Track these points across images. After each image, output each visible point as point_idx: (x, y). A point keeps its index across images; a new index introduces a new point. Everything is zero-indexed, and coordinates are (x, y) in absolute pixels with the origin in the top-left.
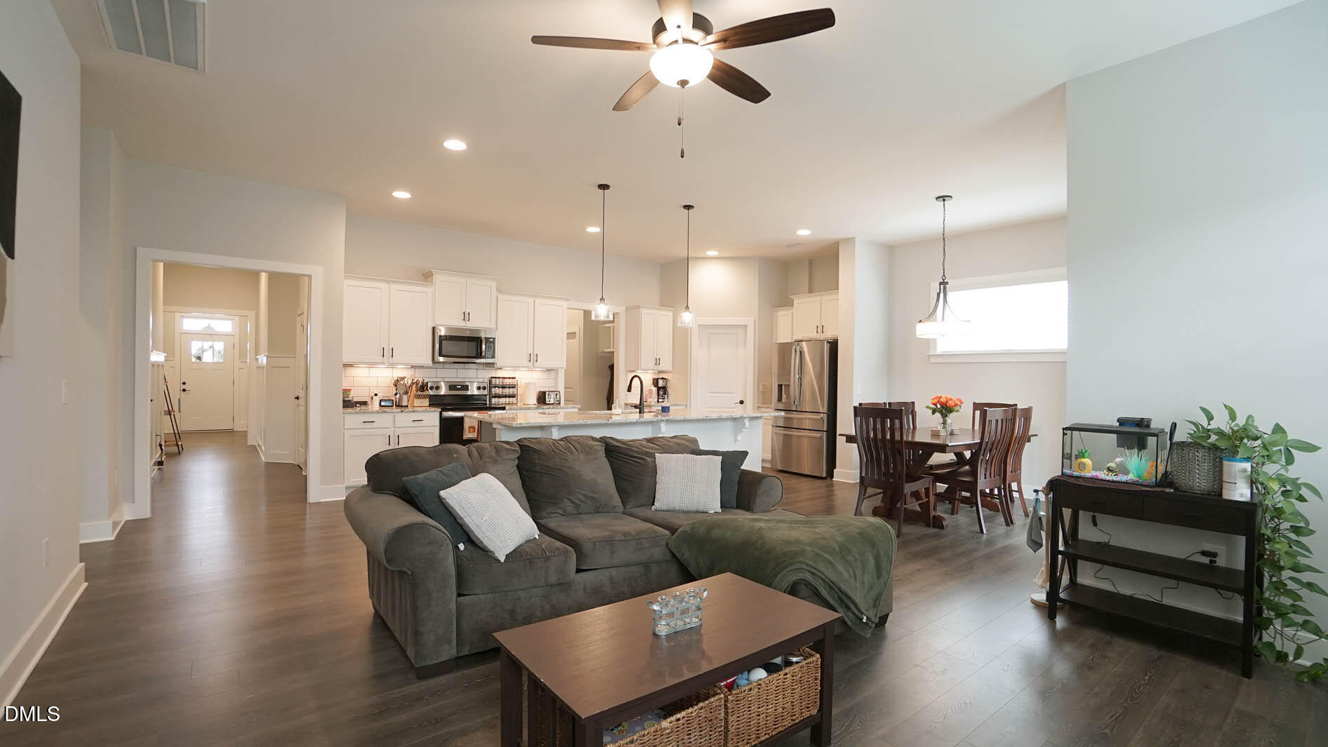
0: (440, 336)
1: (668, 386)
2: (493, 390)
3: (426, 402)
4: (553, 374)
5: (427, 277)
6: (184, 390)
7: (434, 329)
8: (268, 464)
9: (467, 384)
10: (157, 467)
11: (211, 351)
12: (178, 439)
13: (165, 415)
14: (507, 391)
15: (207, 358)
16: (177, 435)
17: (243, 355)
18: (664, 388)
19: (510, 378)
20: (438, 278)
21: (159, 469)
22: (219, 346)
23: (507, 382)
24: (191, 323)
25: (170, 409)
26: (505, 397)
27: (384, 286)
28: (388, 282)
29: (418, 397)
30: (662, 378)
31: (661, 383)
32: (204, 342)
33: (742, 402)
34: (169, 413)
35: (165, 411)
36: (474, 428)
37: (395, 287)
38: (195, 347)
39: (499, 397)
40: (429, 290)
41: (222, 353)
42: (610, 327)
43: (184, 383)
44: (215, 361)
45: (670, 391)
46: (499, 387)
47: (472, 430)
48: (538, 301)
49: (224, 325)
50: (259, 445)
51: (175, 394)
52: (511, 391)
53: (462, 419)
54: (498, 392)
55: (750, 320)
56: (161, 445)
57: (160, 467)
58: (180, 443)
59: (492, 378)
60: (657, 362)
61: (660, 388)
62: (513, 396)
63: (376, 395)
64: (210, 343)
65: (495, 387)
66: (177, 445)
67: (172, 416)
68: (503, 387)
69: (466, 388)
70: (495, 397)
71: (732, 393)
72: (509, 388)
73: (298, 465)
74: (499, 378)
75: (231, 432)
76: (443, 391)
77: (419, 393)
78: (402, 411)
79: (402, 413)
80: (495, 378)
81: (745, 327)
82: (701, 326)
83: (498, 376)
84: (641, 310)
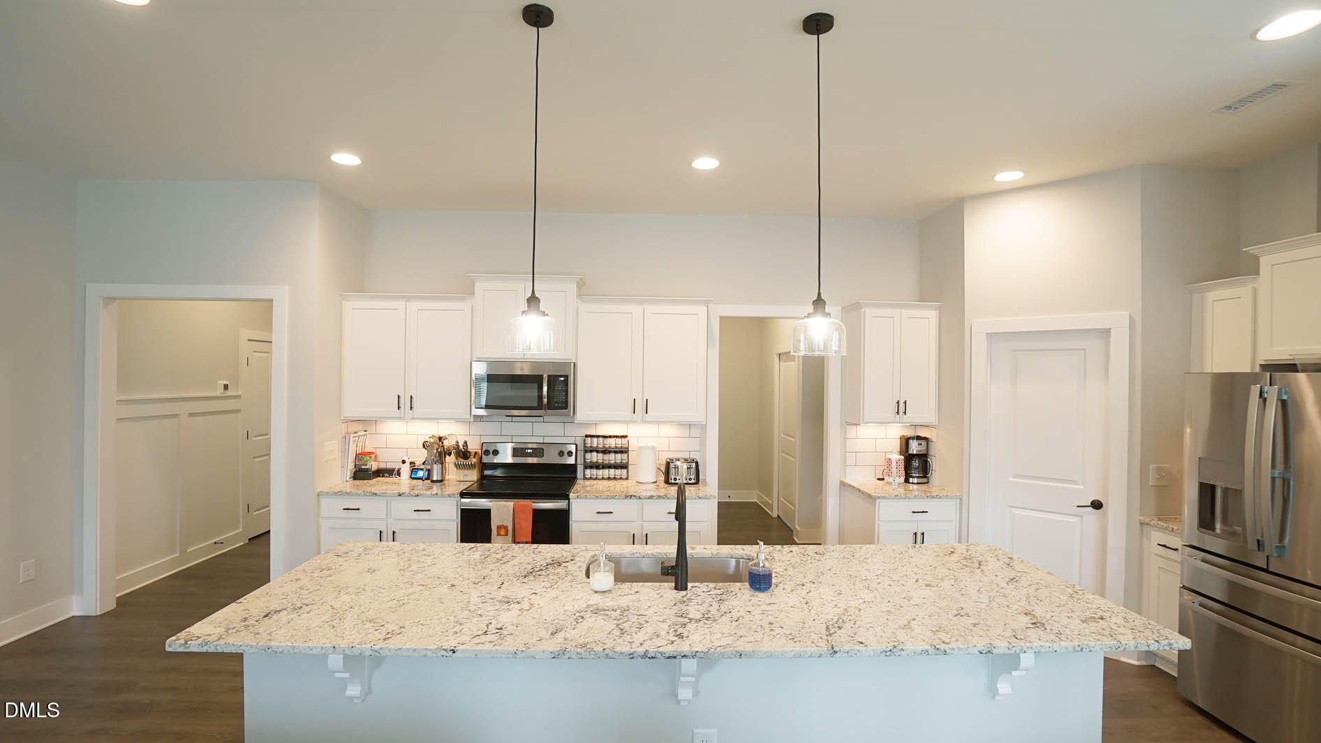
1: (931, 452)
2: (588, 456)
4: (695, 432)
5: (465, 287)
14: (612, 458)
18: (924, 458)
19: (617, 437)
20: (479, 286)
23: (612, 443)
26: (610, 467)
27: (401, 304)
29: (459, 467)
30: (919, 438)
31: (914, 448)
33: (1097, 507)
36: (506, 528)
39: (598, 467)
40: (465, 306)
45: (935, 463)
46: (598, 452)
47: (503, 532)
48: (650, 309)
52: (618, 458)
53: (487, 512)
54: (595, 460)
55: (1118, 320)
59: (587, 436)
60: (901, 408)
61: (913, 455)
62: (624, 466)
63: (404, 462)
65: (591, 451)
68: (606, 452)
69: (539, 452)
70: (591, 467)
71: (1074, 482)
72: (616, 452)
74: (598, 437)
77: (464, 460)
78: (400, 495)
79: (400, 498)
80: (592, 436)
81: (1105, 333)
82: (991, 336)
83: (597, 434)
84: (863, 310)
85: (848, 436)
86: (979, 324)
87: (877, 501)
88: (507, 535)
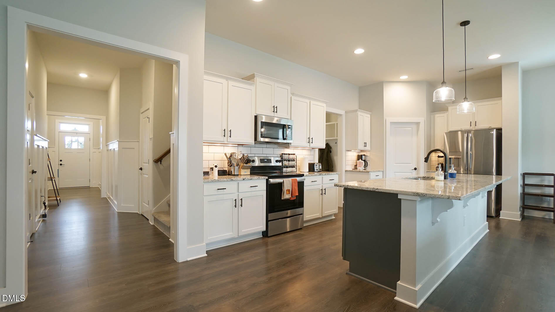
0: (262, 122)
2: (284, 162)
3: (248, 172)
4: (314, 152)
5: (250, 78)
6: (61, 165)
7: (256, 117)
8: (121, 215)
9: (270, 158)
10: (41, 219)
11: (77, 143)
12: (57, 195)
13: (48, 180)
14: (291, 163)
15: (75, 146)
16: (56, 192)
17: (96, 144)
19: (292, 154)
20: (258, 80)
21: (43, 220)
22: (82, 139)
23: (291, 156)
24: (64, 127)
25: (52, 176)
26: (290, 167)
27: (224, 81)
28: (227, 79)
29: (244, 168)
30: (364, 155)
31: (363, 158)
32: (73, 137)
33: (415, 169)
34: (51, 179)
35: (48, 178)
36: (289, 190)
37: (231, 83)
38: (68, 139)
39: (287, 167)
40: (253, 88)
41: (83, 143)
42: (334, 124)
43: (61, 161)
44: (79, 147)
45: (369, 163)
46: (287, 161)
47: (288, 193)
49: (85, 128)
50: (109, 198)
51: (55, 166)
52: (293, 163)
54: (286, 164)
55: (422, 120)
56: (44, 203)
57: (44, 219)
58: (58, 198)
59: (282, 154)
60: (365, 145)
62: (293, 167)
63: (216, 166)
64: (76, 138)
65: (284, 160)
66: (57, 200)
67: (54, 181)
68: (289, 161)
69: (269, 161)
70: (285, 167)
71: (410, 163)
72: (291, 161)
73: (142, 214)
74: (286, 154)
75: (89, 187)
76: (257, 163)
77: (245, 165)
78: (244, 180)
79: (244, 181)
80: (285, 154)
81: (418, 124)
82: (392, 123)
83: (284, 153)
84: (357, 112)
85: (346, 155)
86: (389, 119)
87: (370, 173)
88: (289, 193)
